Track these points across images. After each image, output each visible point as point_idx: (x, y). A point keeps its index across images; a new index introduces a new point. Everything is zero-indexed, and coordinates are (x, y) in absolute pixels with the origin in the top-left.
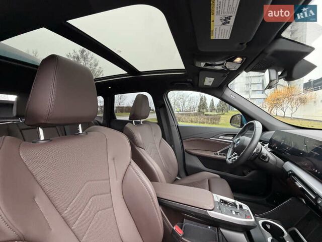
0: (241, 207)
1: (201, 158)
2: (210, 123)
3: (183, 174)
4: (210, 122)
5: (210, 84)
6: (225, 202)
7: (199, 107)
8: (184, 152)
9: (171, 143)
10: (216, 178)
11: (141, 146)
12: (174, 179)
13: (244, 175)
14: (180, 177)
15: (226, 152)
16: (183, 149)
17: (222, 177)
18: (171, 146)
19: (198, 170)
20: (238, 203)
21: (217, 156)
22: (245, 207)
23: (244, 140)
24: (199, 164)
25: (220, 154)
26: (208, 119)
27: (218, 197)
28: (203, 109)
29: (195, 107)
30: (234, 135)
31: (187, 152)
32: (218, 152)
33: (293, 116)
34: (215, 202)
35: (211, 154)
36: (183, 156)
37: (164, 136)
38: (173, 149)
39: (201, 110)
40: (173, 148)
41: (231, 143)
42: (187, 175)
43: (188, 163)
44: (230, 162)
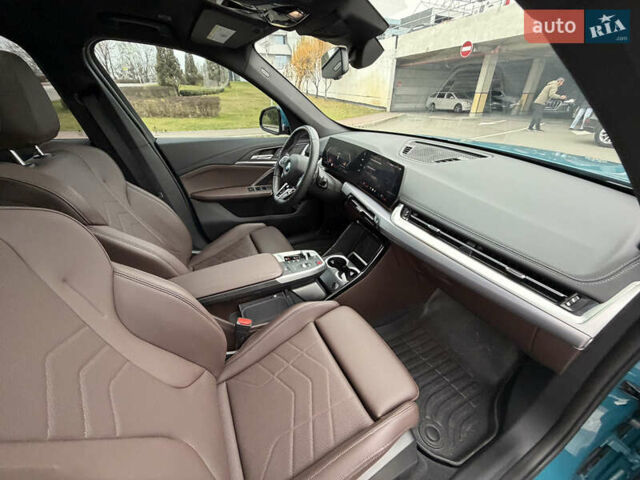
0: (309, 255)
1: (228, 203)
2: (199, 116)
3: (201, 242)
4: (198, 112)
5: (223, 40)
6: (291, 258)
7: (159, 69)
8: (191, 205)
9: (154, 188)
10: (260, 228)
11: (94, 222)
12: (187, 257)
13: (294, 210)
14: (198, 249)
15: (268, 180)
16: (187, 196)
17: (268, 223)
18: (157, 195)
19: (229, 226)
20: (305, 252)
21: (253, 193)
22: (313, 253)
23: (297, 162)
24: (225, 215)
25: (258, 189)
26: (192, 105)
27: (281, 256)
28: (171, 75)
29: (144, 67)
30: (274, 151)
31: (194, 198)
32: (253, 186)
33: (329, 95)
34: (280, 264)
35: (244, 193)
36: (189, 208)
37: (129, 177)
38: (165, 199)
39: (168, 80)
40: (162, 199)
41: (272, 165)
42: (209, 241)
43: (204, 219)
44: (280, 198)
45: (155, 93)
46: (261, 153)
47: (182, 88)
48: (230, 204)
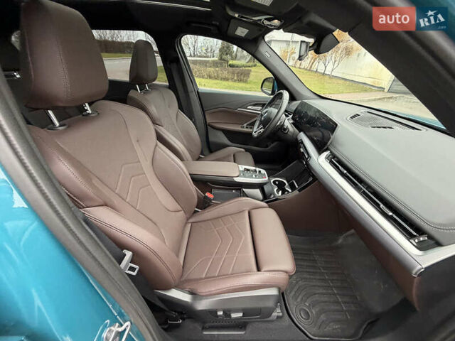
0: (260, 172)
1: (227, 132)
3: (206, 152)
6: (248, 170)
7: (220, 50)
8: (207, 129)
9: (191, 116)
10: (241, 152)
12: (197, 157)
13: (267, 146)
14: (203, 155)
15: (253, 124)
16: (206, 122)
18: (191, 120)
19: (225, 146)
20: (258, 169)
21: (243, 129)
22: (263, 171)
23: (271, 113)
24: (224, 139)
25: (246, 127)
26: (233, 73)
27: (242, 167)
28: (227, 54)
30: (263, 105)
31: (209, 125)
32: (245, 125)
35: (237, 128)
36: (206, 130)
37: (181, 107)
39: (224, 57)
41: (258, 114)
42: (211, 152)
43: (212, 139)
44: (255, 135)
45: (215, 64)
46: (255, 105)
47: (231, 62)
48: (228, 133)
